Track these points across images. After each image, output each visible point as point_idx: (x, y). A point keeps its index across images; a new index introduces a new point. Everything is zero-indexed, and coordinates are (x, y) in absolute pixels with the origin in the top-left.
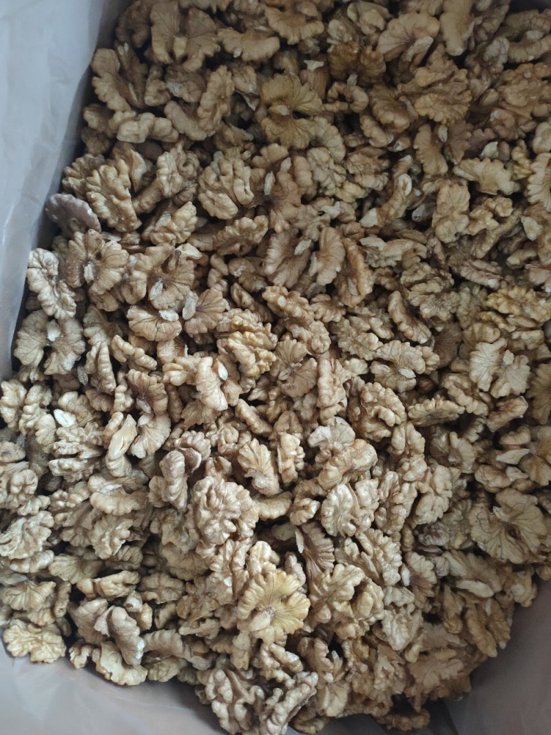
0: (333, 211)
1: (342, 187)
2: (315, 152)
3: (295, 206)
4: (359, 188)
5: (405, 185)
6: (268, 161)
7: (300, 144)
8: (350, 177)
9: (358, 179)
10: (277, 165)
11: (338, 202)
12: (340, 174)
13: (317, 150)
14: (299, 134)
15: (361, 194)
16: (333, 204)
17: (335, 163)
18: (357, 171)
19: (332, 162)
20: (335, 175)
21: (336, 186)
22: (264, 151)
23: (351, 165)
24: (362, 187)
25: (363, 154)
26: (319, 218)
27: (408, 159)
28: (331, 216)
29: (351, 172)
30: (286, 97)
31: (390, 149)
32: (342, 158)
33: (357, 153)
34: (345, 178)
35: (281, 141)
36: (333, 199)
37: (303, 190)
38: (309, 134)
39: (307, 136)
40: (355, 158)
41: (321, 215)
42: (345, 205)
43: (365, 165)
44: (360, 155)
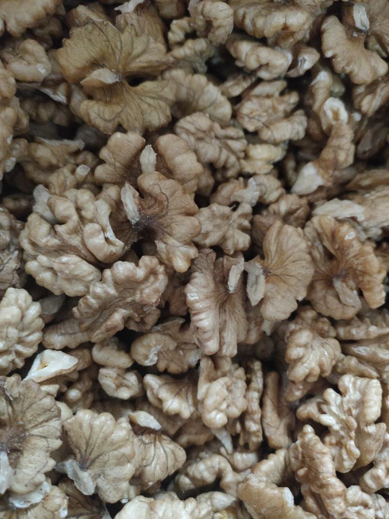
0: (249, 195)
1: (247, 157)
2: (186, 123)
3: (190, 214)
4: (273, 148)
5: (336, 115)
6: (118, 164)
7: (158, 118)
8: (253, 137)
9: (266, 134)
10: (135, 166)
11: (251, 180)
12: (238, 139)
13: (188, 118)
14: (149, 105)
15: (277, 154)
16: (246, 185)
17: (222, 127)
18: (260, 124)
19: (217, 126)
20: (230, 142)
21: (238, 159)
22: (104, 153)
23: (246, 119)
24: (276, 144)
25: (257, 96)
26: (235, 215)
27: (323, 78)
28: (250, 203)
29: (251, 128)
30: (103, 58)
31: (293, 74)
32: (229, 116)
33: (249, 99)
34: (245, 141)
35: (125, 126)
36: (241, 179)
37: (192, 185)
38: (165, 100)
39: (162, 104)
40: (247, 107)
41: (234, 210)
42: (262, 179)
43: (266, 111)
44: (255, 100)
